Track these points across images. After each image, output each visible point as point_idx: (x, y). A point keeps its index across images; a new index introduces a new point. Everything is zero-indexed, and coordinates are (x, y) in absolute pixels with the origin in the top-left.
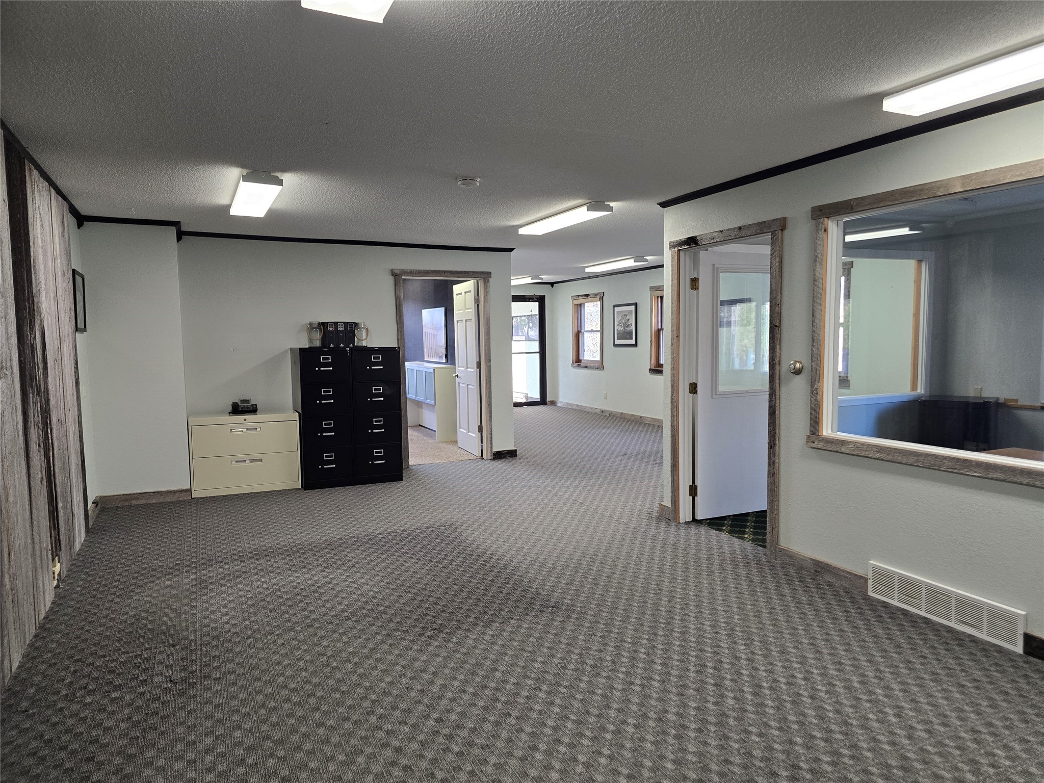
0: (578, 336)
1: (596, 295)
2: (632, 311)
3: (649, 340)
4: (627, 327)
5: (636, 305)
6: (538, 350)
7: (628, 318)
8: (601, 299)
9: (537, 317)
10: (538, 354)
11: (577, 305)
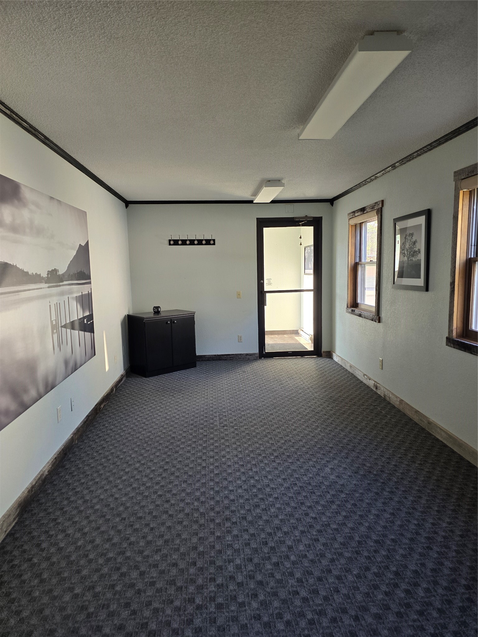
0: (355, 269)
1: (372, 207)
2: (421, 224)
3: (449, 280)
4: (413, 256)
5: (428, 213)
6: (312, 288)
7: (414, 239)
8: (380, 212)
9: (312, 248)
10: (312, 293)
11: (356, 225)
